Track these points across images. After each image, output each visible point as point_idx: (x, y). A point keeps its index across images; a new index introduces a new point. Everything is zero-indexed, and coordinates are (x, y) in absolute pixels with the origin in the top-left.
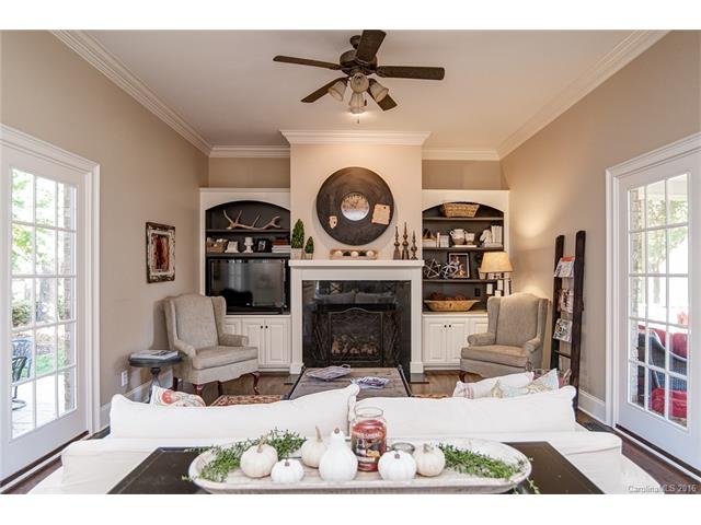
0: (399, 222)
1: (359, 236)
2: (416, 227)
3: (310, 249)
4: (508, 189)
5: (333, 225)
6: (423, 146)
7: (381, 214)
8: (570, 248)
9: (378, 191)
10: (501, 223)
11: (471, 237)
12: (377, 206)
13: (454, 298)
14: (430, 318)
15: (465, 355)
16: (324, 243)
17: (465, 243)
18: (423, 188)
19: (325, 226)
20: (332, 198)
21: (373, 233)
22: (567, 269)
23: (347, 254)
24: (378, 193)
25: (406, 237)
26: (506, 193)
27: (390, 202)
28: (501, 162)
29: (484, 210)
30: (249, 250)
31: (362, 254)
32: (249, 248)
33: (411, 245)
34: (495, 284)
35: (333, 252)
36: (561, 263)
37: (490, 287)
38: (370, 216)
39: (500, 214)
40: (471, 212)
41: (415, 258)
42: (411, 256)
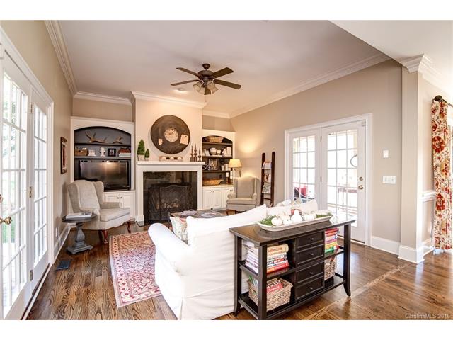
0: (192, 143)
1: (173, 149)
2: (200, 146)
3: (147, 155)
4: (233, 131)
5: (160, 144)
6: (203, 109)
7: (184, 139)
8: (269, 158)
9: (182, 128)
10: (231, 146)
11: (219, 152)
12: (183, 135)
13: (213, 179)
14: (206, 188)
15: (228, 203)
16: (154, 152)
17: (216, 154)
18: (203, 128)
19: (156, 144)
20: (160, 129)
21: (181, 148)
22: (268, 166)
23: (168, 158)
24: (183, 129)
25: (195, 151)
26: (234, 133)
27: (188, 134)
28: (230, 120)
29: (225, 140)
30: (103, 155)
31: (176, 158)
32: (103, 154)
33: (198, 155)
34: (229, 172)
35: (161, 157)
36: (264, 163)
37: (227, 174)
38: (179, 140)
39: (231, 142)
40: (220, 140)
41: (200, 161)
42: (198, 159)
